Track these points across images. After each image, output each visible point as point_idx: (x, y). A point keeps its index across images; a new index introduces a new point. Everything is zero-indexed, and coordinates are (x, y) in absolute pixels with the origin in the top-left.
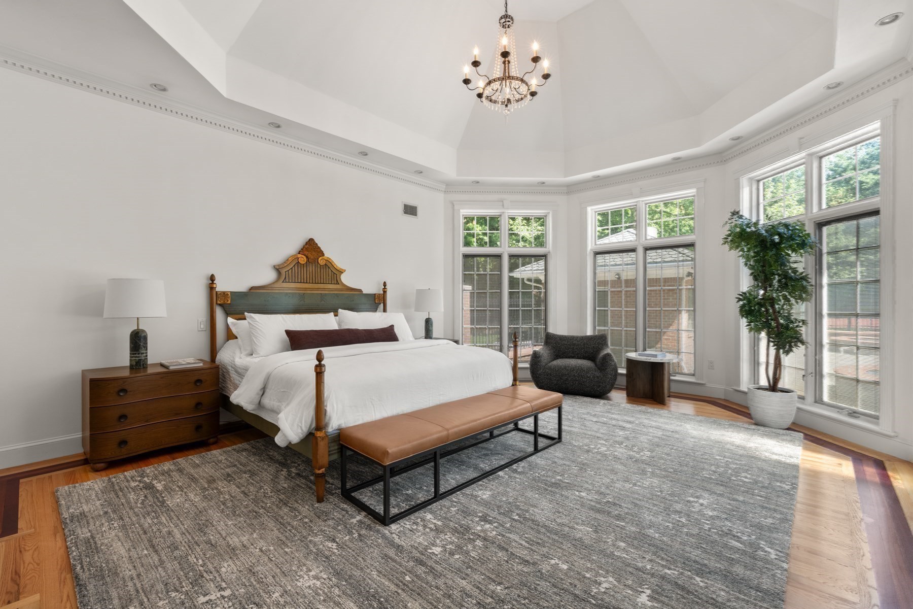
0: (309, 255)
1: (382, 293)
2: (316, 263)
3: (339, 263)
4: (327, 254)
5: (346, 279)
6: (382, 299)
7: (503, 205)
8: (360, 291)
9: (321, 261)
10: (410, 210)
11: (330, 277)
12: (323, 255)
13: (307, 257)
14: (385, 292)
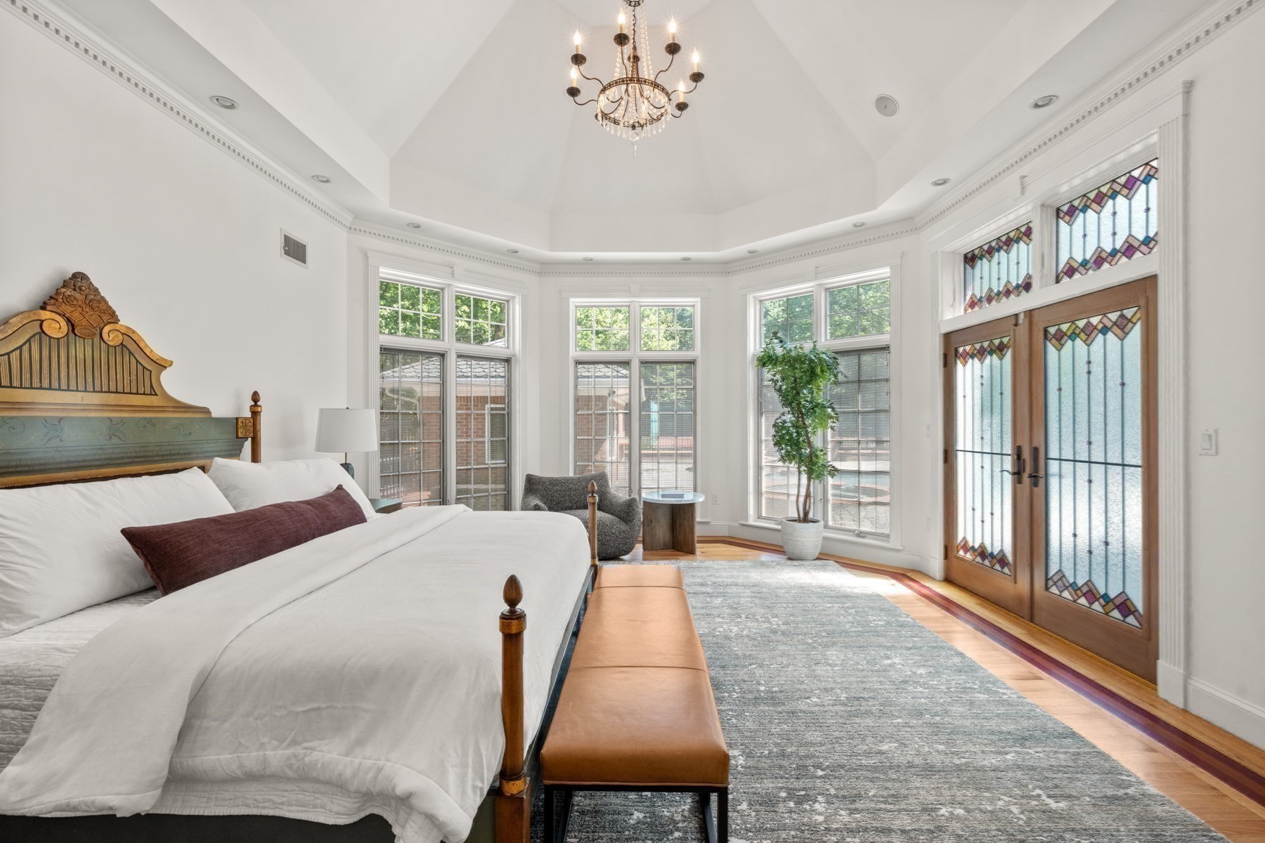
0: (76, 317)
1: (249, 415)
2: (97, 340)
3: (157, 345)
4: (125, 320)
5: (171, 383)
6: (252, 429)
7: (453, 274)
8: (206, 411)
9: (110, 335)
10: (295, 250)
11: (134, 378)
12: (116, 321)
13: (69, 321)
14: (255, 414)
